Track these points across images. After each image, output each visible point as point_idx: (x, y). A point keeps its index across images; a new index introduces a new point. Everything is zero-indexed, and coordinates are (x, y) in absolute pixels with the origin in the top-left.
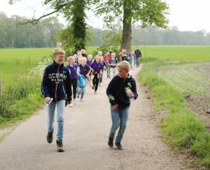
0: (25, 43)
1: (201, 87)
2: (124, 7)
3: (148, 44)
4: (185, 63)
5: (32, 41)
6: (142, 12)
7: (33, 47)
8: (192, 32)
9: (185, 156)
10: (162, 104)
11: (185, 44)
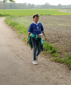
4: (21, 16)
8: (21, 4)
10: (21, 32)
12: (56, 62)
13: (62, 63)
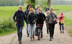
0: (13, 4)
3: (56, 5)
5: (15, 4)
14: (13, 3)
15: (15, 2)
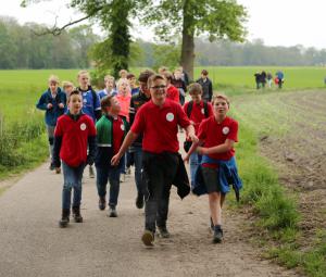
1: (285, 125)
2: (184, 12)
5: (55, 59)
6: (209, 19)
7: (56, 67)
9: (245, 216)
11: (273, 64)
12: (273, 262)
13: (289, 268)
14: (42, 54)
15: (52, 52)
